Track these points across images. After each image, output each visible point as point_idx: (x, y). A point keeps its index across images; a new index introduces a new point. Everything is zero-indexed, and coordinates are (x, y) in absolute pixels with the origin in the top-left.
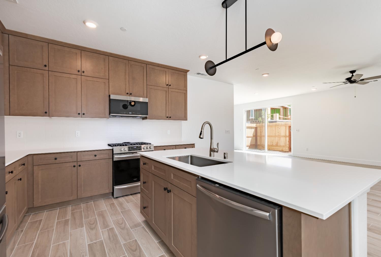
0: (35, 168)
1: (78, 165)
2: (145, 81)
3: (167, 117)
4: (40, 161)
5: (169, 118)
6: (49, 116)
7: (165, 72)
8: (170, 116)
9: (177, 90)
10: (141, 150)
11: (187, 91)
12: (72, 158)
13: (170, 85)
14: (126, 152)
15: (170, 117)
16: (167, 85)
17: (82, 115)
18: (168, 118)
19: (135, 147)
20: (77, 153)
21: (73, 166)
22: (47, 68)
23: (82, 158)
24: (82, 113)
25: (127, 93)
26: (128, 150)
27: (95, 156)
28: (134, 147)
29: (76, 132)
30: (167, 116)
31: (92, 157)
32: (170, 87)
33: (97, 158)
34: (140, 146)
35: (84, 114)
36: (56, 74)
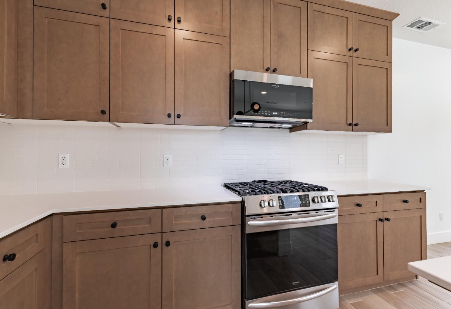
0: (67, 248)
1: (164, 242)
2: (304, 41)
3: (350, 125)
4: (77, 232)
5: (353, 126)
6: (109, 121)
7: (345, 19)
8: (354, 123)
9: (370, 63)
10: (310, 206)
11: (391, 63)
12: (150, 224)
13: (356, 50)
14: (273, 210)
15: (356, 125)
16: (350, 50)
17: (176, 118)
18: (351, 127)
19: (295, 198)
20: (162, 210)
21: (152, 243)
22: (106, 13)
23: (173, 223)
24: (176, 114)
25: (267, 68)
26: (280, 206)
27: (203, 218)
28: (293, 199)
29: (165, 156)
30: (349, 123)
31: (196, 222)
32: (355, 54)
33: (207, 223)
34: (305, 195)
35: (179, 116)
36: (125, 25)
